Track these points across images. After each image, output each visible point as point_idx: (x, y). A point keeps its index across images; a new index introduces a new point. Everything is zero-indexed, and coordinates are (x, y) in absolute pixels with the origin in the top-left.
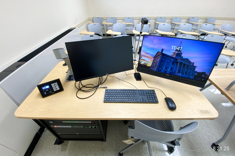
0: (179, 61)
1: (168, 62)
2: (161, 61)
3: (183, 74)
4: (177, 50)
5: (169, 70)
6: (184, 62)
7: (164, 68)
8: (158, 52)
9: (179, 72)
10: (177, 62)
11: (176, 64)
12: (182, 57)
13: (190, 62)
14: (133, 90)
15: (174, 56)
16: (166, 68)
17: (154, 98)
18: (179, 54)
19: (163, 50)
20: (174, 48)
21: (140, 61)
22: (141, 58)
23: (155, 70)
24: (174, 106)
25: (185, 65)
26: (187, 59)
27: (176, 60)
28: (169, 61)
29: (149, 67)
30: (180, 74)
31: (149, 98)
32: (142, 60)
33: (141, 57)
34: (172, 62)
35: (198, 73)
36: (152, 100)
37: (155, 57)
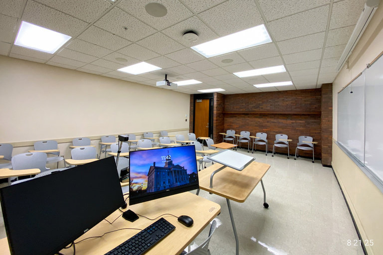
0: (172, 169)
1: (164, 175)
2: (157, 176)
3: (180, 182)
4: (167, 160)
5: (167, 184)
6: (177, 169)
7: (162, 183)
8: (151, 168)
9: (177, 182)
10: (172, 172)
11: (171, 174)
12: (174, 165)
13: (181, 167)
14: (139, 234)
15: (167, 166)
16: (164, 183)
17: (168, 227)
18: (170, 163)
19: (154, 163)
20: (164, 158)
21: (132, 187)
22: (133, 183)
23: (153, 191)
24: (190, 220)
25: (178, 171)
26: (178, 165)
27: (170, 169)
28: (164, 173)
29: (145, 191)
30: (178, 184)
31: (163, 230)
32: (134, 185)
33: (131, 181)
34: (167, 173)
35: (190, 175)
36: (168, 230)
37: (149, 174)
